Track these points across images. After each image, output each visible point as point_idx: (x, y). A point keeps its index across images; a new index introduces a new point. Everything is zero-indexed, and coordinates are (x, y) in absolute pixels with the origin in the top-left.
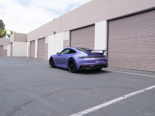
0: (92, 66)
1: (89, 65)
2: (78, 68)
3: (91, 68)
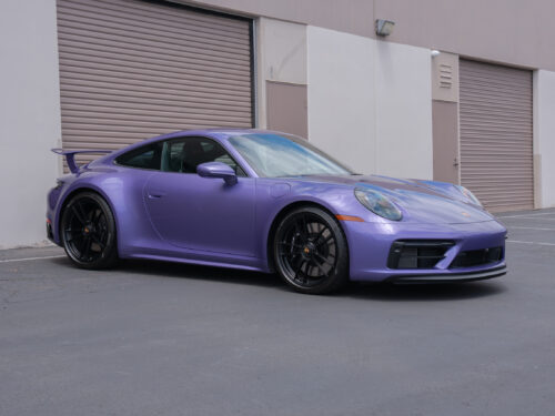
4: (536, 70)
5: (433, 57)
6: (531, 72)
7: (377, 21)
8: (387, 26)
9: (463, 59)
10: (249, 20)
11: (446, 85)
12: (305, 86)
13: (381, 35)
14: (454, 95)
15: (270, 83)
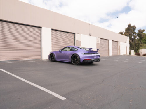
0: (92, 60)
1: (90, 59)
2: (81, 61)
3: (91, 61)
5: (96, 38)
6: (108, 40)
9: (100, 38)
10: (74, 34)
11: (98, 41)
12: (81, 41)
13: (90, 35)
14: (99, 42)
15: (77, 41)
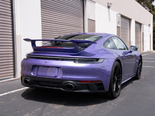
4: (131, 19)
5: (117, 14)
7: (108, 3)
8: (111, 5)
11: (119, 22)
13: (109, 7)
15: (88, 19)
